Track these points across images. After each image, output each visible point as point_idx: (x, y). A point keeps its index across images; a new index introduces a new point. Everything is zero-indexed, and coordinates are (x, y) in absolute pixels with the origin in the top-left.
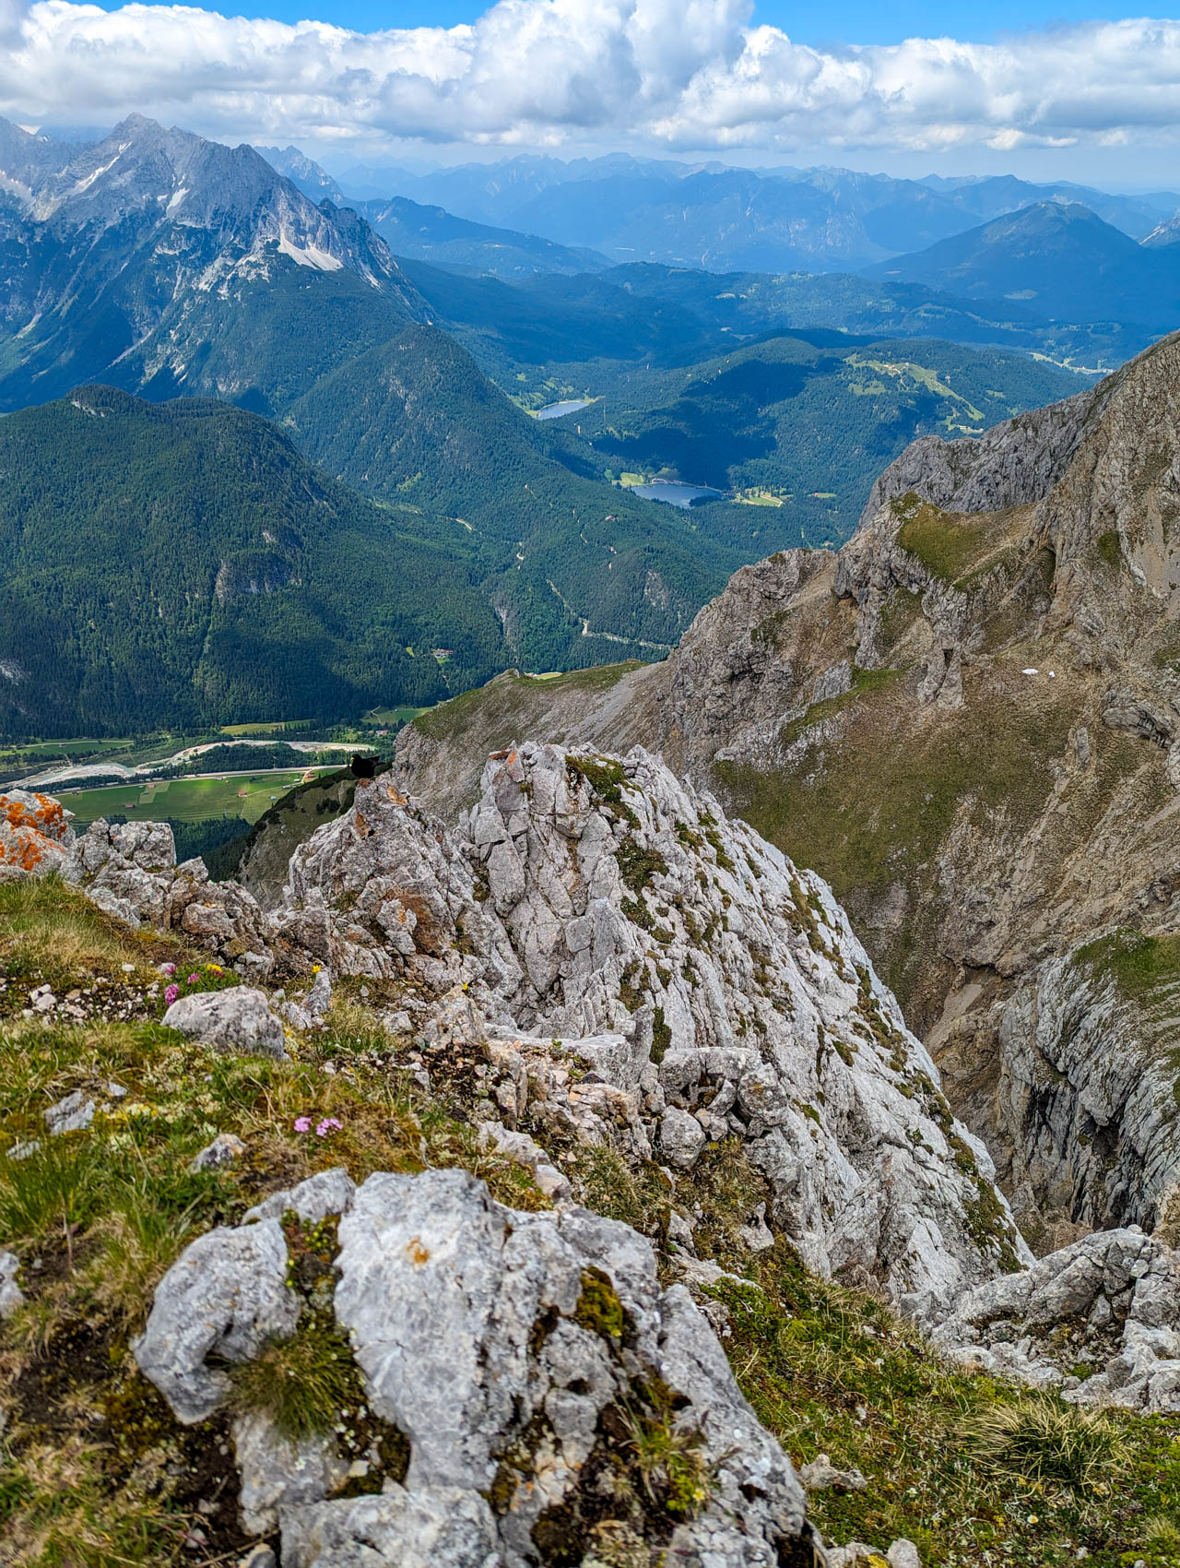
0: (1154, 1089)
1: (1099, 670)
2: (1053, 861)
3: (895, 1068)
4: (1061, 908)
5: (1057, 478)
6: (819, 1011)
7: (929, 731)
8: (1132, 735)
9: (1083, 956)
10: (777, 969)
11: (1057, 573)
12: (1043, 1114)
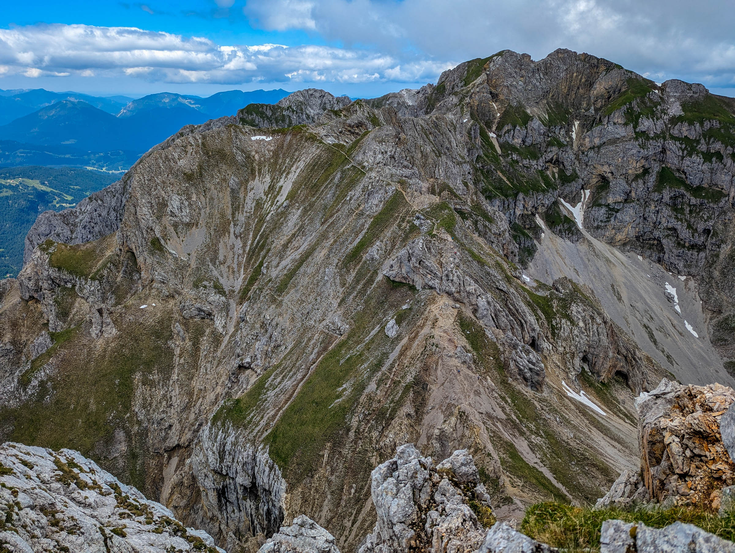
0: (262, 459)
1: (173, 297)
2: (187, 385)
3: (149, 523)
4: (198, 404)
5: (121, 220)
6: (97, 520)
7: (105, 351)
8: (197, 319)
9: (215, 419)
10: (62, 512)
11: (138, 260)
12: (225, 498)
